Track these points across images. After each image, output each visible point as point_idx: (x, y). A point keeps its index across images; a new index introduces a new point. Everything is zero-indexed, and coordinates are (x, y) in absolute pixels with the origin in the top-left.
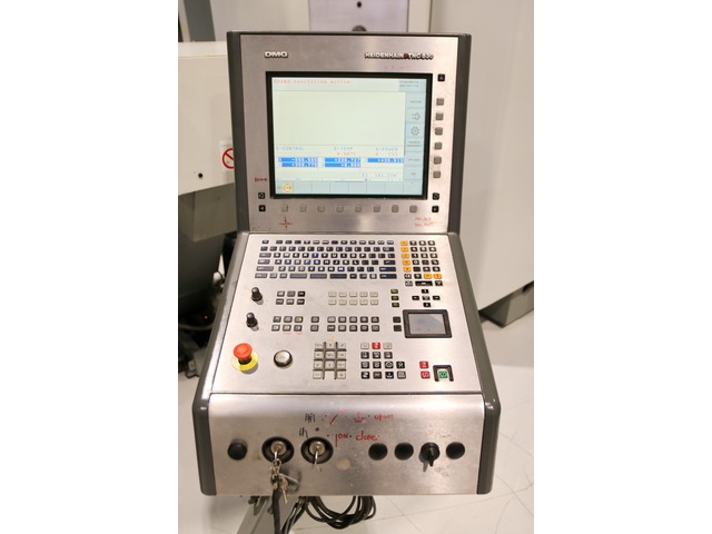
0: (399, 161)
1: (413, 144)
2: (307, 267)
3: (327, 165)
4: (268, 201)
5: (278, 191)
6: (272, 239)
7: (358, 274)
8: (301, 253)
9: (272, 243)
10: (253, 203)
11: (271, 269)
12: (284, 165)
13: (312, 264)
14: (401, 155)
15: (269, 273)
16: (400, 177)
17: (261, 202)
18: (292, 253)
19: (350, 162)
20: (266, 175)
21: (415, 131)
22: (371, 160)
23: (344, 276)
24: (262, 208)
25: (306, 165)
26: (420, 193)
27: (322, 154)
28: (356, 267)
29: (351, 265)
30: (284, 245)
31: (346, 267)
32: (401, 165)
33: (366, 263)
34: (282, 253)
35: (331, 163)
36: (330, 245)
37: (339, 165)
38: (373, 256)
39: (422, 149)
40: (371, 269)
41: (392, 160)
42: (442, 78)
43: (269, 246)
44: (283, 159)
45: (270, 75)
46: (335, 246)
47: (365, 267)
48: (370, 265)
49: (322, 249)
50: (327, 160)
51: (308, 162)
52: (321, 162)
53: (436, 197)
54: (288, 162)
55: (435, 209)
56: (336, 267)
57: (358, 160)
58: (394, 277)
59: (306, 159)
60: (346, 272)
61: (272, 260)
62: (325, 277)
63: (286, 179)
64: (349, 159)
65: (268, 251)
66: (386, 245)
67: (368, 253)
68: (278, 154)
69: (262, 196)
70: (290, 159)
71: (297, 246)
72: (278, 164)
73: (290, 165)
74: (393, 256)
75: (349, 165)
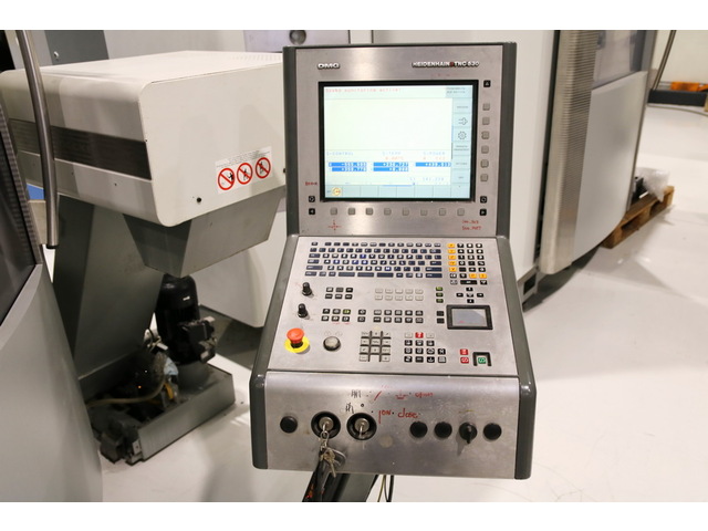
0: (446, 164)
1: (460, 148)
2: (355, 266)
3: (375, 170)
4: (318, 205)
5: (327, 196)
6: (321, 242)
7: (405, 273)
8: (349, 254)
9: (321, 245)
10: (304, 206)
11: (320, 268)
12: (334, 170)
13: (360, 264)
14: (448, 159)
15: (318, 272)
16: (447, 181)
17: (311, 205)
18: (340, 254)
19: (399, 167)
20: (317, 179)
21: (462, 136)
22: (418, 164)
23: (391, 275)
24: (312, 212)
25: (356, 169)
26: (467, 196)
27: (371, 159)
28: (402, 267)
29: (398, 265)
30: (332, 246)
31: (393, 267)
32: (448, 169)
33: (413, 263)
34: (331, 254)
35: (379, 167)
36: (378, 247)
37: (388, 170)
38: (420, 257)
39: (469, 152)
40: (418, 269)
41: (439, 164)
42: (487, 84)
43: (318, 247)
44: (333, 164)
45: (322, 85)
46: (382, 248)
47: (412, 267)
48: (417, 265)
49: (369, 251)
50: (375, 164)
51: (357, 167)
52: (370, 166)
53: (484, 200)
54: (337, 167)
55: (483, 213)
56: (383, 267)
57: (406, 165)
58: (440, 276)
59: (355, 164)
60: (392, 271)
61: (321, 260)
62: (372, 275)
63: (336, 183)
64: (397, 164)
65: (317, 252)
66: (433, 247)
67: (414, 255)
68: (328, 159)
69: (312, 199)
70: (339, 164)
71: (345, 248)
72: (328, 169)
73: (340, 170)
74: (439, 257)
75: (397, 169)
